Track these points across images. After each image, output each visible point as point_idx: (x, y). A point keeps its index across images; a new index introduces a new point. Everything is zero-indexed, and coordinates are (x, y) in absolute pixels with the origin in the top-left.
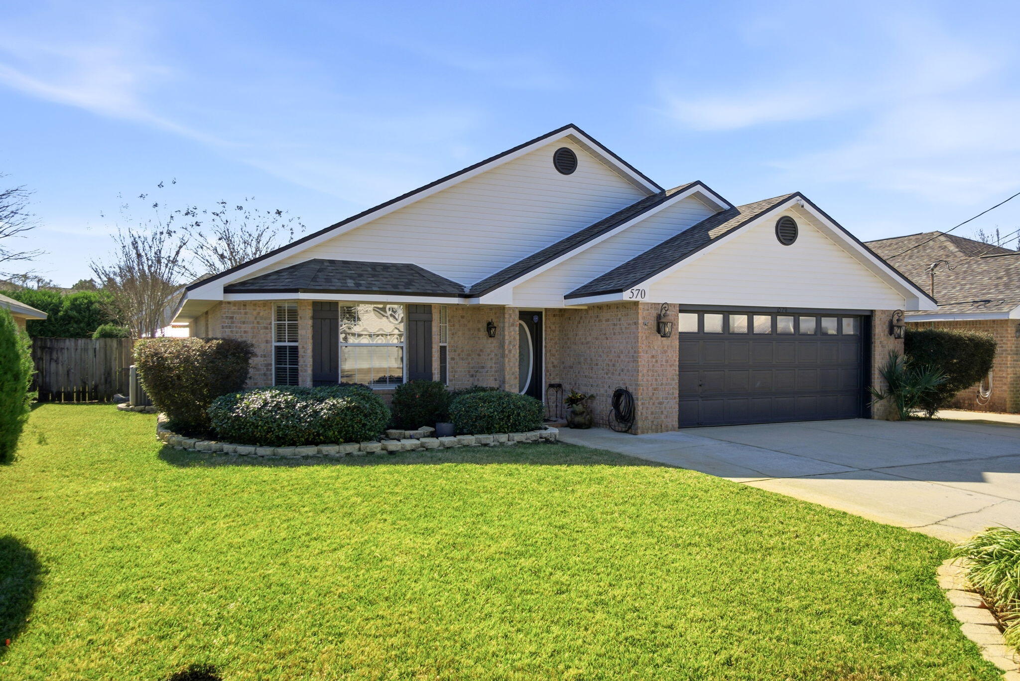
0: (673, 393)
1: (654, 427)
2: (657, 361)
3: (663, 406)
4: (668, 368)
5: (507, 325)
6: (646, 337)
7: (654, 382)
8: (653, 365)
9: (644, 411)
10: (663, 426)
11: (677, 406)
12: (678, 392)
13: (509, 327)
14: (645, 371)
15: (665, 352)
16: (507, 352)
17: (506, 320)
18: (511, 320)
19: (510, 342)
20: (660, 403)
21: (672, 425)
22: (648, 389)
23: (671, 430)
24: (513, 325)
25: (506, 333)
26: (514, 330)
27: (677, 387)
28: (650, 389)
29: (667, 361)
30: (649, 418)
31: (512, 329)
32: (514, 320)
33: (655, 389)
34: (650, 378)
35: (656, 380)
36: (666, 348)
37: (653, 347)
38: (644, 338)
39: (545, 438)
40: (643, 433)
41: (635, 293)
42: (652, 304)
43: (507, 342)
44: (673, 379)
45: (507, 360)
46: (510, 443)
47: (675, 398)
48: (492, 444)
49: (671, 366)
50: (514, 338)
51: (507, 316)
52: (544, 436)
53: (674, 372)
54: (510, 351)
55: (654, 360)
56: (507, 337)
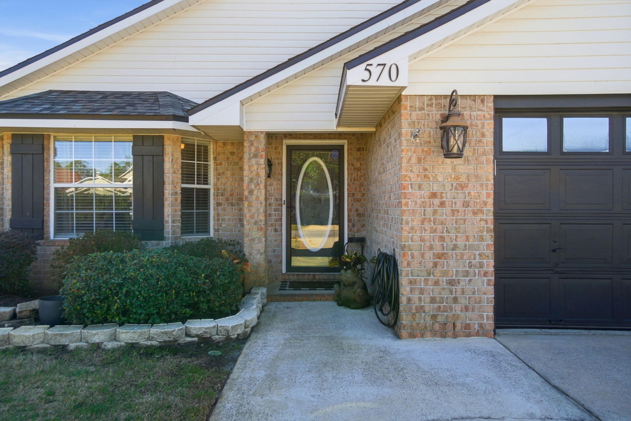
0: (481, 265)
1: (437, 327)
2: (442, 204)
3: (459, 288)
4: (470, 216)
5: (246, 156)
6: (419, 160)
7: (437, 243)
8: (435, 212)
9: (415, 297)
10: (459, 325)
11: (491, 289)
12: (492, 262)
13: (250, 159)
14: (416, 223)
15: (462, 187)
16: (246, 193)
17: (246, 150)
18: (253, 149)
19: (251, 180)
20: (451, 283)
21: (481, 326)
22: (423, 256)
23: (477, 334)
24: (255, 156)
25: (246, 167)
26: (258, 164)
27: (490, 252)
28: (429, 255)
29: (466, 204)
30: (427, 309)
31: (254, 161)
32: (257, 149)
33: (439, 256)
34: (427, 235)
35: (442, 238)
36: (463, 179)
37: (435, 177)
38: (414, 160)
39: (197, 336)
40: (412, 336)
41: (376, 70)
42: (431, 97)
43: (246, 180)
44: (482, 239)
45: (246, 204)
46: (110, 345)
47: (485, 274)
48: (72, 346)
49: (475, 213)
50: (258, 175)
51: (246, 144)
52: (194, 332)
53: (483, 223)
54: (251, 192)
55: (437, 201)
56: (246, 173)
